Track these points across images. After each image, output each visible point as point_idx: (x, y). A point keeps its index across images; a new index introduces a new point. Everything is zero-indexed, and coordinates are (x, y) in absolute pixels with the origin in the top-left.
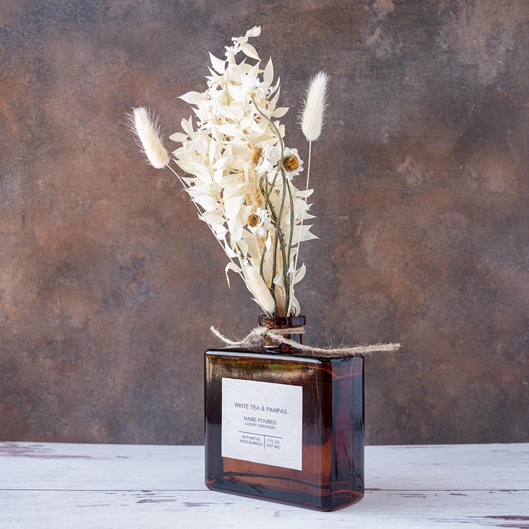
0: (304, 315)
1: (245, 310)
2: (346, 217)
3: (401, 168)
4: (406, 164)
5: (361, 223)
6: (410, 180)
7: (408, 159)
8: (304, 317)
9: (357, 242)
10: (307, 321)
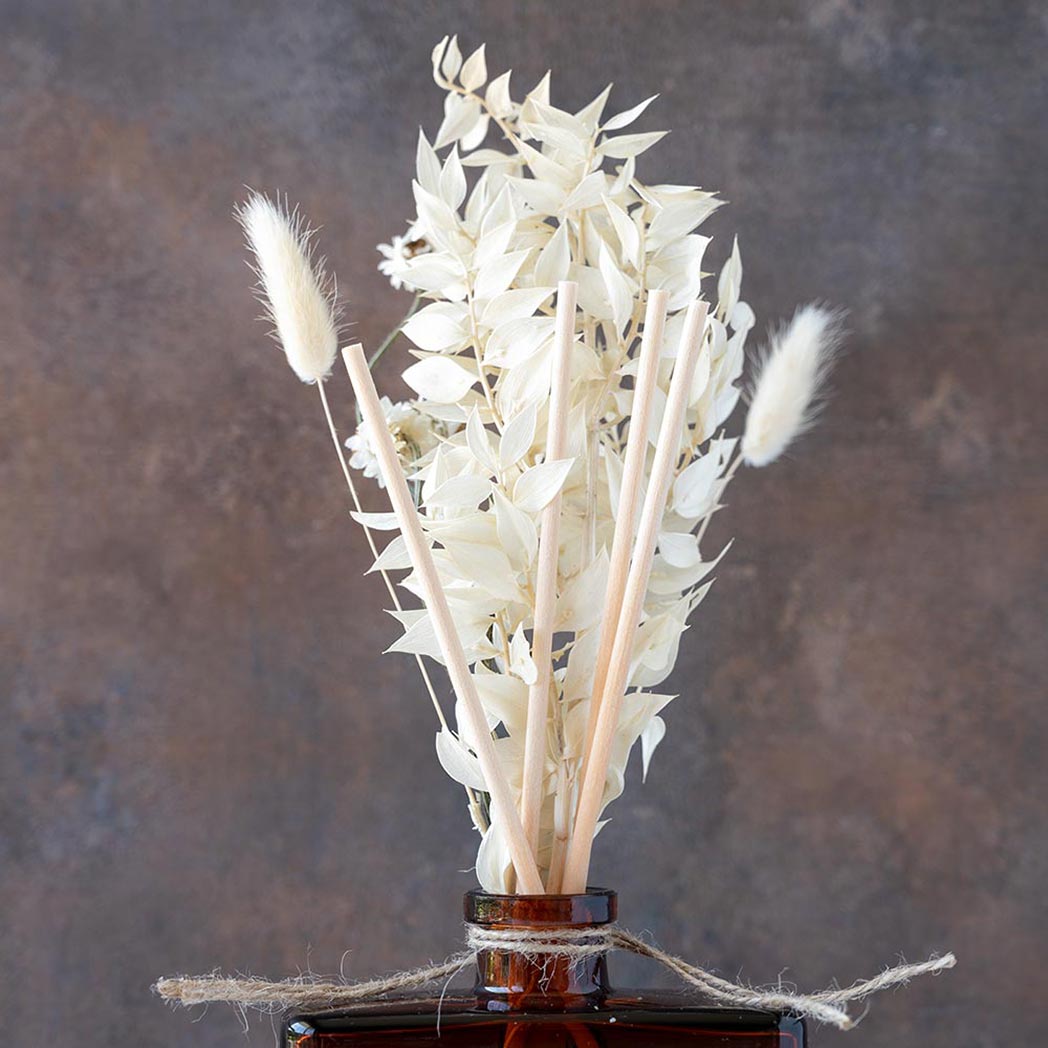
0: (610, 887)
1: (428, 870)
2: (749, 572)
3: (922, 415)
4: (939, 401)
5: (796, 587)
6: (954, 453)
7: (946, 386)
8: (611, 896)
9: (784, 652)
10: (619, 909)
